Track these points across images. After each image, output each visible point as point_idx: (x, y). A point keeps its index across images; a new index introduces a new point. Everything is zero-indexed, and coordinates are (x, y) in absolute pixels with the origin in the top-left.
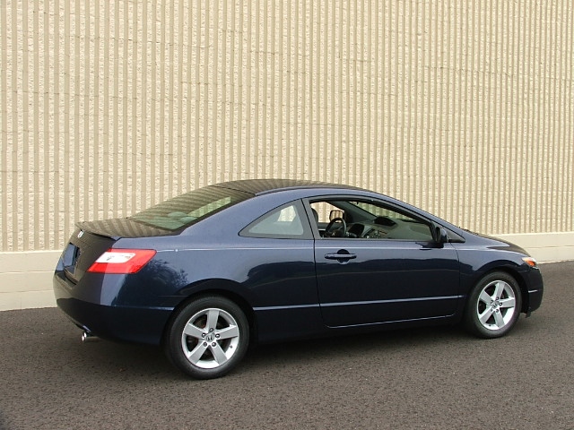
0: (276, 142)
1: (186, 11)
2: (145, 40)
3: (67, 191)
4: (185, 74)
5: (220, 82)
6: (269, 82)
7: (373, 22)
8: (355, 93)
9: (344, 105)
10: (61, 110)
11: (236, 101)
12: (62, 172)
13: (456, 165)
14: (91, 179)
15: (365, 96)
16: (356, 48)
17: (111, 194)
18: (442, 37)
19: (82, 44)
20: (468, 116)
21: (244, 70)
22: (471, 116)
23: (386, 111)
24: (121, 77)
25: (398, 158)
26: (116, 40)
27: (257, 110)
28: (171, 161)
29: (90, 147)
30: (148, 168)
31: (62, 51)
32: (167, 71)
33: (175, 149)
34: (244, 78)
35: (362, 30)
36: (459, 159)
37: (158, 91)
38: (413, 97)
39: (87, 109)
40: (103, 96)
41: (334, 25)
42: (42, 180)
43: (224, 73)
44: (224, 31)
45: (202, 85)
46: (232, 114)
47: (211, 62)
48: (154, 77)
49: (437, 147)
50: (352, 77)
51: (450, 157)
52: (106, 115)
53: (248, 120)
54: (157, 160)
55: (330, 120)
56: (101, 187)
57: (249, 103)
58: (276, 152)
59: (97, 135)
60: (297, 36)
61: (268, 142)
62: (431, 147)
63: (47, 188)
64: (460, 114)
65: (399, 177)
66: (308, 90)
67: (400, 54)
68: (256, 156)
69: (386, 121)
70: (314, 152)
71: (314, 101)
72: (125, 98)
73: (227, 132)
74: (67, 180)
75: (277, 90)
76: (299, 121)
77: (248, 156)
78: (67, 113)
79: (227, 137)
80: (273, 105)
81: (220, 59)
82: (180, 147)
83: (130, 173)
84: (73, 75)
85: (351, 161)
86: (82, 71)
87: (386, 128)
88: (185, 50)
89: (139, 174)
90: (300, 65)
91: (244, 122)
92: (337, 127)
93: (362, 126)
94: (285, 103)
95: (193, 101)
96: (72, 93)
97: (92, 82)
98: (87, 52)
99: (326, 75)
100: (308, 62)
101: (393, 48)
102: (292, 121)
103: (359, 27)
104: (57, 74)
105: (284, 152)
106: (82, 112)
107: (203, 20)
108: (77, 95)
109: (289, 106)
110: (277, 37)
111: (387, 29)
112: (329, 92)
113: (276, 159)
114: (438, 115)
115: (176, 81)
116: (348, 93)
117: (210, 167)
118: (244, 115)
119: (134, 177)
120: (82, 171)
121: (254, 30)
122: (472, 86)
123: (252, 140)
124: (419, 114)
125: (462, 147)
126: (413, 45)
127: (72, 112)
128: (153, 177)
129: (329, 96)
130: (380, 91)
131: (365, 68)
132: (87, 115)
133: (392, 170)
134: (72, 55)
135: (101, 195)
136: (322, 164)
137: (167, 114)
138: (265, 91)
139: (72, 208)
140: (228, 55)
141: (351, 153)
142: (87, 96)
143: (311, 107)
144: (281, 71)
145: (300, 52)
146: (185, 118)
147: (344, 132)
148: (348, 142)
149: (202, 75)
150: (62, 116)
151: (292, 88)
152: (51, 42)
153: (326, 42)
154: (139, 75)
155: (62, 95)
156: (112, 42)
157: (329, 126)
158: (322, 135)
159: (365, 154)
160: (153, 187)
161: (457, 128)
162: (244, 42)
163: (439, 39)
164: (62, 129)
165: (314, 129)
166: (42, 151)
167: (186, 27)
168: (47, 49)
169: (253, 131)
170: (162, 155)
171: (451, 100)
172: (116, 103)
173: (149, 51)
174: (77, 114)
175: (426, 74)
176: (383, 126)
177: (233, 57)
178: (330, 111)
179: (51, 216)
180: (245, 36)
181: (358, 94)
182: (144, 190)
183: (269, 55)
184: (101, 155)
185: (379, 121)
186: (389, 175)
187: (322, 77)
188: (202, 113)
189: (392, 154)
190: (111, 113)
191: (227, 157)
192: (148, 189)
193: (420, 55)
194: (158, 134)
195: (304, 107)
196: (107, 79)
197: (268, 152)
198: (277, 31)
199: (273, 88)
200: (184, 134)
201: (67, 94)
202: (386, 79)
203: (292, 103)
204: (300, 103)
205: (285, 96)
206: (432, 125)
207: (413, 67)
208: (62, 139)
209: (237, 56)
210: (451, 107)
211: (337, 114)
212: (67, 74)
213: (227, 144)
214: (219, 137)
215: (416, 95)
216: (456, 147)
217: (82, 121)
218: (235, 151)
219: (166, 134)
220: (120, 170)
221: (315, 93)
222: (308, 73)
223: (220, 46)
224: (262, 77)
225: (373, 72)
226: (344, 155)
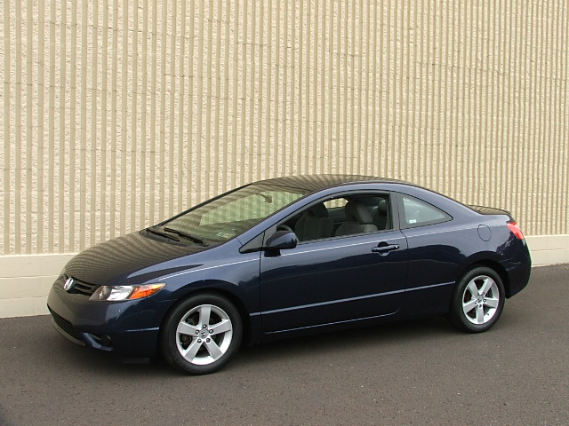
0: (263, 140)
2: (126, 28)
3: (41, 191)
4: (168, 66)
5: (205, 75)
6: (257, 75)
7: (365, 15)
8: (346, 89)
9: (335, 101)
10: (35, 102)
11: (222, 95)
12: (35, 169)
13: (447, 165)
14: (67, 178)
15: (356, 92)
16: (347, 41)
17: (88, 195)
18: (434, 32)
19: (58, 31)
20: (460, 115)
21: (231, 62)
22: (463, 115)
23: (377, 108)
24: (100, 68)
25: (389, 158)
26: (95, 28)
27: (244, 106)
28: (153, 159)
29: (66, 143)
30: (129, 167)
31: (35, 38)
32: (149, 62)
33: (158, 145)
34: (231, 71)
35: (354, 24)
36: (450, 159)
37: (140, 83)
38: (404, 94)
39: (63, 101)
40: (80, 88)
41: (324, 17)
42: (12, 178)
43: (210, 65)
44: (210, 21)
45: (186, 78)
46: (218, 109)
47: (196, 53)
48: (135, 69)
49: (429, 146)
50: (342, 72)
51: (441, 157)
52: (84, 109)
53: (235, 116)
54: (138, 157)
55: (319, 117)
56: (78, 186)
57: (236, 98)
58: (264, 150)
59: (73, 129)
60: (286, 28)
61: (255, 138)
62: (422, 147)
63: (18, 187)
64: (452, 112)
66: (297, 85)
67: (392, 49)
68: (243, 154)
69: (377, 118)
70: (303, 151)
71: (304, 96)
72: (105, 90)
73: (213, 128)
74: (41, 178)
75: (265, 84)
76: (288, 117)
77: (234, 154)
78: (41, 105)
79: (213, 134)
80: (260, 100)
81: (206, 50)
82: (163, 143)
83: (109, 171)
84: (47, 64)
85: (341, 160)
86: (58, 60)
87: (377, 126)
88: (169, 40)
89: (118, 172)
90: (289, 59)
91: (230, 118)
92: (327, 125)
93: (353, 123)
94: (273, 99)
95: (177, 95)
96: (47, 84)
97: (68, 72)
98: (63, 40)
99: (316, 69)
100: (297, 55)
101: (385, 42)
102: (280, 117)
103: (350, 20)
104: (30, 63)
105: (272, 150)
106: (57, 104)
107: (188, 8)
108: (52, 87)
109: (277, 102)
110: (265, 28)
111: (379, 22)
112: (319, 87)
113: (263, 157)
114: (429, 113)
115: (159, 73)
116: (339, 89)
117: (194, 166)
118: (231, 111)
119: (114, 175)
120: (57, 169)
121: (241, 21)
122: (464, 84)
123: (239, 137)
124: (411, 112)
125: (453, 147)
126: (405, 40)
127: (46, 105)
128: (134, 175)
129: (319, 91)
130: (371, 87)
131: (356, 63)
132: (62, 108)
134: (47, 43)
135: (77, 195)
136: (311, 164)
137: (149, 109)
138: (253, 85)
139: (46, 209)
140: (214, 47)
141: (341, 152)
142: (63, 87)
143: (300, 103)
144: (270, 64)
145: (289, 45)
146: (168, 113)
147: (334, 130)
148: (338, 139)
149: (186, 66)
150: (35, 109)
151: (281, 82)
152: (24, 28)
153: (316, 34)
154: (120, 66)
155: (36, 86)
156: (90, 30)
157: (319, 123)
158: (311, 132)
159: (356, 153)
160: (134, 187)
161: (448, 127)
162: (231, 32)
163: (431, 34)
164: (35, 123)
165: (304, 127)
166: (13, 146)
167: (170, 15)
168: (19, 36)
169: (239, 127)
170: (143, 152)
171: (442, 98)
172: (94, 96)
173: (130, 40)
174: (52, 108)
175: (418, 71)
176: (374, 124)
177: (219, 48)
178: (319, 107)
179: (23, 217)
180: (232, 26)
181: (349, 89)
182: (124, 190)
183: (257, 48)
184: (78, 152)
185: (370, 119)
187: (312, 72)
188: (186, 108)
189: (383, 153)
190: (89, 106)
191: (213, 155)
192: (129, 189)
193: (412, 50)
194: (139, 129)
195: (292, 103)
196: (84, 69)
197: (255, 150)
198: (266, 22)
199: (261, 82)
200: (167, 130)
201: (41, 85)
202: (378, 75)
203: (281, 99)
204: (289, 98)
205: (273, 90)
206: (423, 124)
207: (405, 62)
208: (35, 134)
209: (223, 47)
210: (443, 105)
211: (327, 111)
212: (41, 64)
213: (213, 141)
214: (204, 133)
215: (408, 92)
216: (448, 147)
217: (57, 115)
218: (221, 149)
219: (148, 129)
220: (99, 168)
221: (304, 88)
222: (297, 67)
223: (206, 36)
224: (249, 70)
225: (364, 67)
226: (334, 154)
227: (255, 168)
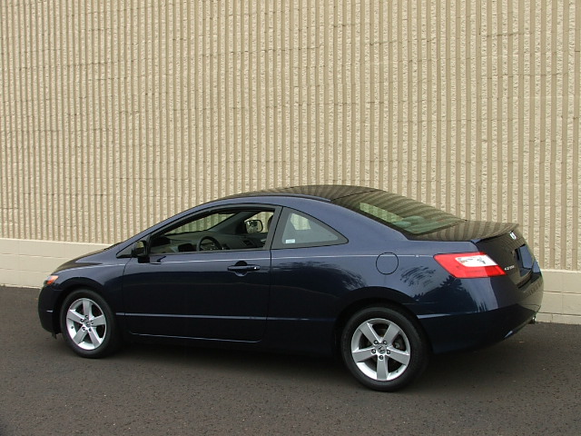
0: (395, 145)
1: (296, 12)
2: (259, 50)
4: (296, 78)
5: (331, 82)
6: (386, 76)
8: (500, 77)
9: (484, 94)
10: (193, 124)
11: (349, 101)
12: (193, 179)
15: (516, 79)
16: (500, 19)
19: (208, 61)
21: (357, 66)
23: (549, 97)
24: (239, 88)
25: (570, 161)
26: (234, 53)
27: (372, 109)
28: (283, 168)
29: (215, 156)
30: (263, 176)
31: (192, 71)
32: (279, 77)
33: (288, 156)
34: (357, 75)
37: (271, 98)
39: (212, 121)
40: (224, 108)
42: (179, 186)
43: (335, 72)
44: (335, 27)
45: (313, 88)
46: (344, 117)
47: (322, 62)
48: (267, 85)
50: (494, 58)
52: (227, 126)
53: (363, 122)
54: (272, 167)
55: (464, 115)
57: (363, 102)
58: (395, 156)
59: (220, 144)
60: (419, 18)
61: (386, 144)
63: (183, 194)
65: (570, 186)
66: (434, 80)
67: (572, 16)
68: (372, 162)
69: (548, 110)
70: (443, 155)
71: (443, 92)
72: (243, 108)
73: (340, 135)
74: (198, 186)
75: (395, 84)
76: (424, 118)
77: (362, 161)
78: (197, 126)
79: (340, 141)
80: (391, 102)
81: (331, 57)
82: (292, 153)
83: (247, 180)
84: (201, 91)
85: (495, 165)
86: (208, 86)
87: (548, 121)
88: (296, 53)
90: (424, 52)
91: (358, 124)
92: (474, 123)
93: (510, 120)
94: (405, 99)
95: (304, 105)
96: (201, 108)
97: (215, 96)
98: (211, 69)
99: (458, 59)
100: (434, 46)
101: (560, 9)
102: (415, 119)
104: (189, 92)
105: (405, 156)
106: (208, 124)
107: (313, 19)
108: (204, 109)
109: (410, 103)
110: (395, 22)
112: (463, 79)
113: (395, 164)
116: (490, 78)
118: (358, 116)
120: (209, 178)
121: (367, 20)
123: (367, 144)
127: (201, 125)
129: (463, 85)
130: (538, 71)
131: (516, 42)
132: (212, 126)
133: (558, 177)
134: (200, 73)
136: (453, 170)
137: (279, 121)
138: (382, 87)
140: (340, 52)
141: (495, 155)
142: (212, 109)
143: (439, 100)
144: (400, 61)
145: (423, 36)
146: (296, 124)
147: (484, 129)
148: (489, 140)
149: (312, 77)
150: (193, 128)
151: (415, 80)
152: (185, 64)
153: (458, 18)
154: (254, 84)
155: (193, 110)
156: (231, 56)
157: (464, 122)
158: (453, 133)
159: (515, 156)
162: (356, 34)
164: (193, 141)
165: (444, 128)
166: (179, 161)
167: (296, 29)
168: (182, 71)
169: (367, 133)
170: (275, 162)
173: (262, 60)
174: (205, 127)
177: (344, 53)
178: (464, 103)
180: (358, 27)
181: (505, 78)
183: (386, 45)
184: (223, 164)
185: (538, 111)
186: (553, 185)
187: (453, 62)
188: (313, 117)
189: (559, 155)
190: (231, 123)
191: (340, 163)
194: (271, 141)
195: (429, 101)
196: (227, 91)
197: (386, 156)
198: (395, 16)
199: (391, 83)
200: (296, 140)
201: (197, 108)
202: (549, 54)
203: (415, 98)
204: (424, 97)
205: (405, 89)
208: (194, 150)
209: (349, 51)
211: (474, 107)
212: (196, 91)
213: (340, 149)
214: (331, 142)
217: (208, 132)
218: (349, 156)
220: (239, 178)
221: (443, 83)
222: (434, 60)
223: (331, 44)
224: (377, 71)
225: (527, 47)
226: (484, 157)
227: (386, 175)
